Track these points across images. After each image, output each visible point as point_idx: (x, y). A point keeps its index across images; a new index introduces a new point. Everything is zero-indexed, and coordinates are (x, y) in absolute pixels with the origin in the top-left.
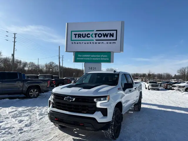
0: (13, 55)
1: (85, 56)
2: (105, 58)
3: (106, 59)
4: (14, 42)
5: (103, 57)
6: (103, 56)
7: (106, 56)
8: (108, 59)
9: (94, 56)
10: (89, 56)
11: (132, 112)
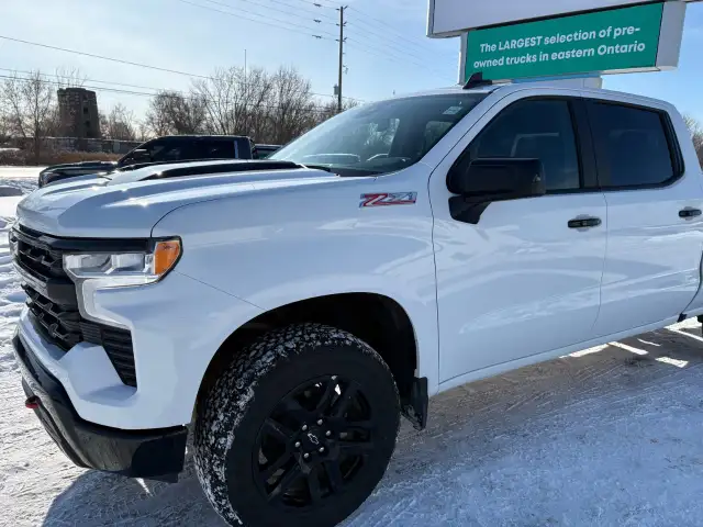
0: (338, 90)
1: (514, 44)
2: (623, 40)
3: (626, 49)
4: (341, 41)
5: (609, 41)
6: (612, 33)
7: (630, 30)
8: (641, 47)
9: (562, 39)
10: (533, 41)
11: (682, 364)
